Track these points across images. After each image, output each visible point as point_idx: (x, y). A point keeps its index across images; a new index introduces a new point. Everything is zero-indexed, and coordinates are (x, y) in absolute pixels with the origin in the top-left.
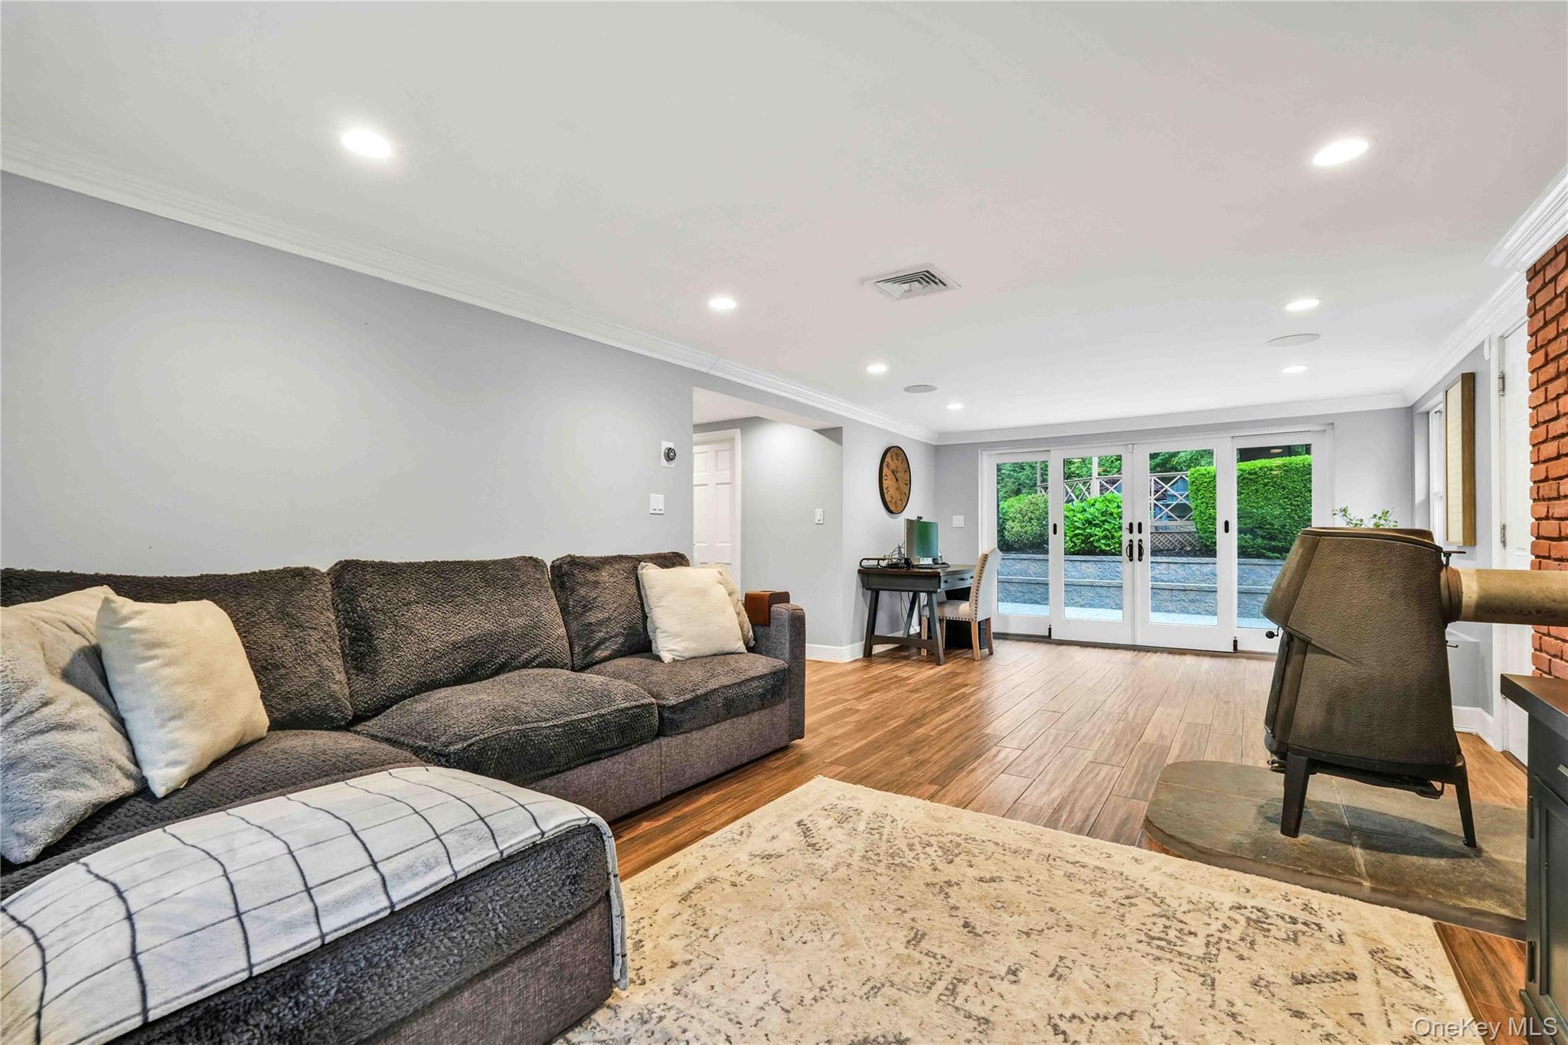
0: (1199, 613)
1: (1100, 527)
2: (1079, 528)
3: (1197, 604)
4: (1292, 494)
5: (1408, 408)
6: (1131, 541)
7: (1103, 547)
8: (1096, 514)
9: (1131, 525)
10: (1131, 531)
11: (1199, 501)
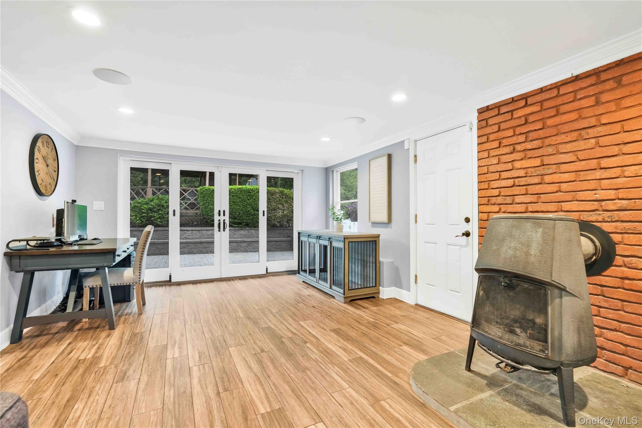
0: (208, 253)
1: (157, 212)
2: (144, 213)
3: (207, 249)
4: (243, 201)
5: (325, 168)
6: (219, 220)
7: (159, 223)
8: (155, 206)
9: (219, 211)
10: (219, 215)
11: (205, 202)
